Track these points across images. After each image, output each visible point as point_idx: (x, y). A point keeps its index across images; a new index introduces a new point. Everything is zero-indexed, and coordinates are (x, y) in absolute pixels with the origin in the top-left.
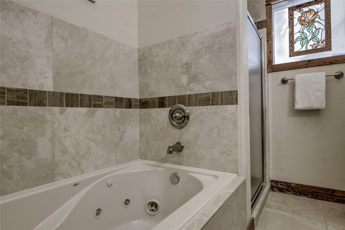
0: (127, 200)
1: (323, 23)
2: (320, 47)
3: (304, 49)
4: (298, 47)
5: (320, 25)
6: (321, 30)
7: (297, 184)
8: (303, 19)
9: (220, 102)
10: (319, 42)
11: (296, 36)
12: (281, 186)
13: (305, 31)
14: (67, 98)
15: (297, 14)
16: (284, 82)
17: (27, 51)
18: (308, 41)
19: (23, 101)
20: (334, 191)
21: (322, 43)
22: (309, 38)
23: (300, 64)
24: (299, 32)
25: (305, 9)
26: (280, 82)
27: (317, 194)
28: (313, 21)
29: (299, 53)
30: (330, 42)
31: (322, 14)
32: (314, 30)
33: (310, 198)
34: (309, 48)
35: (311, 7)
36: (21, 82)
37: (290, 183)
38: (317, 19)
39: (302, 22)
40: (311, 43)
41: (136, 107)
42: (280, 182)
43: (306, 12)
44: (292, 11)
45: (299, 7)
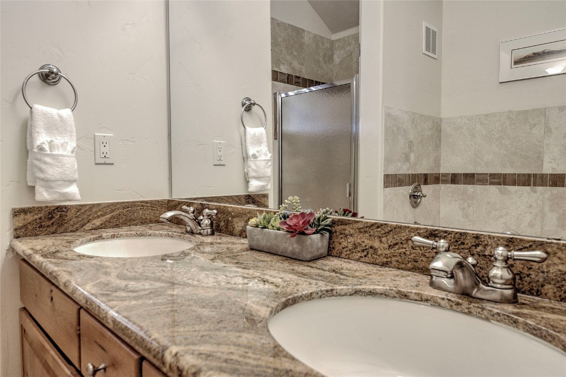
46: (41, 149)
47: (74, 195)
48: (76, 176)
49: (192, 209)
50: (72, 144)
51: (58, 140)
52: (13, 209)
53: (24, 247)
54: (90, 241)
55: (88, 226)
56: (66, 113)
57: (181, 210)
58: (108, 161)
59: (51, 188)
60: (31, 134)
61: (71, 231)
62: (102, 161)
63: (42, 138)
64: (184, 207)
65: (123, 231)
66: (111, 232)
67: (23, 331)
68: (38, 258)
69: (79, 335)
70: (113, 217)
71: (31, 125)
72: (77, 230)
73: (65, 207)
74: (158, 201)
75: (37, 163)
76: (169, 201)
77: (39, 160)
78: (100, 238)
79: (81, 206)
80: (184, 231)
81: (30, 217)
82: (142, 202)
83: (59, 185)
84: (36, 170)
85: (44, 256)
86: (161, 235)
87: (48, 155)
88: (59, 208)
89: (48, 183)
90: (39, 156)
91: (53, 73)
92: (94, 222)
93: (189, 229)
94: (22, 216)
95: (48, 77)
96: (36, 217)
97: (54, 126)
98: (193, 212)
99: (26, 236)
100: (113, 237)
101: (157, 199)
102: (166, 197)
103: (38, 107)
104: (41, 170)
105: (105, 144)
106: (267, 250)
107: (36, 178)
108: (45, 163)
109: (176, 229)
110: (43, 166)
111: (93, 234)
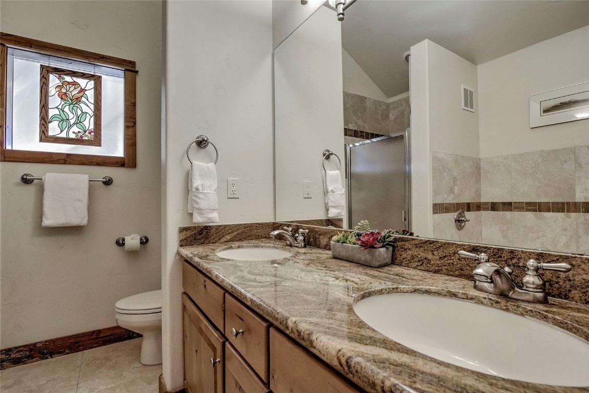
1: (92, 107)
2: (86, 138)
3: (63, 135)
4: (54, 129)
5: (88, 108)
6: (88, 117)
7: (46, 341)
8: (64, 91)
10: (85, 132)
11: (52, 113)
12: (18, 355)
13: (66, 109)
15: (54, 80)
16: (26, 181)
18: (70, 127)
20: (99, 332)
21: (90, 133)
22: (72, 122)
23: (55, 158)
24: (57, 108)
25: (68, 79)
26: (19, 180)
27: (77, 344)
28: (78, 100)
29: (56, 140)
30: (100, 135)
31: (90, 94)
32: (79, 112)
33: (68, 353)
34: (72, 136)
35: (75, 79)
37: (35, 345)
38: (83, 99)
39: (63, 96)
40: (75, 129)
42: (16, 348)
43: (69, 83)
44: (46, 71)
45: (59, 71)
46: (197, 189)
47: (216, 218)
48: (217, 207)
49: (290, 229)
50: (215, 186)
51: (207, 183)
52: (179, 228)
53: (187, 252)
54: (225, 249)
55: (223, 240)
56: (212, 165)
57: (283, 229)
58: (235, 196)
59: (202, 214)
60: (191, 180)
61: (213, 243)
62: (232, 196)
63: (197, 182)
64: (285, 228)
65: (244, 243)
66: (237, 244)
67: (184, 307)
68: (197, 259)
69: (224, 311)
70: (238, 234)
71: (191, 174)
72: (216, 242)
73: (210, 227)
74: (267, 223)
75: (194, 198)
76: (274, 223)
77: (196, 196)
78: (231, 248)
79: (219, 226)
80: (285, 244)
81: (189, 233)
82: (256, 224)
83: (207, 212)
84: (194, 202)
85: (201, 258)
86: (270, 247)
87: (201, 193)
88: (206, 228)
89: (200, 210)
90: (196, 194)
91: (204, 140)
92: (227, 237)
93: (288, 243)
94: (185, 232)
95: (201, 143)
96: (193, 233)
97: (205, 175)
98: (291, 231)
99: (186, 245)
100: (239, 247)
101: (266, 222)
102: (272, 221)
103: (195, 162)
104: (197, 203)
105: (233, 185)
106: (345, 259)
107: (193, 208)
108: (199, 198)
109: (279, 244)
110: (198, 200)
111: (225, 245)
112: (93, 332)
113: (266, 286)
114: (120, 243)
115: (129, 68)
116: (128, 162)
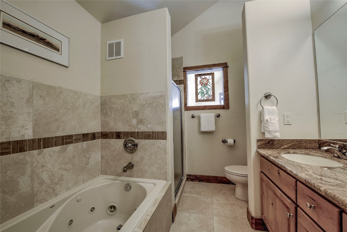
0: (93, 208)
1: (211, 86)
2: (210, 99)
3: (202, 99)
4: (200, 97)
5: (210, 87)
6: (210, 90)
7: (200, 176)
8: (202, 82)
9: (157, 138)
10: (209, 96)
11: (199, 91)
12: (192, 178)
13: (203, 89)
14: (44, 142)
15: (199, 79)
16: (193, 117)
17: (11, 111)
18: (204, 95)
19: (7, 151)
20: (217, 177)
21: (211, 96)
22: (205, 93)
23: (201, 108)
24: (200, 89)
25: (203, 77)
26: (191, 116)
27: (209, 180)
28: (207, 84)
29: (200, 101)
30: (214, 96)
31: (211, 81)
32: (207, 89)
33: (207, 182)
34: (205, 98)
35: (206, 76)
36: (5, 136)
37: (197, 175)
38: (208, 83)
39: (202, 83)
40: (206, 96)
41: (98, 138)
42: (192, 175)
43: (203, 79)
44: (196, 76)
45: (200, 75)
46: (267, 121)
47: (278, 136)
48: (279, 130)
49: (337, 146)
50: (277, 119)
51: (273, 117)
52: (257, 139)
53: (264, 152)
54: (285, 153)
55: (282, 147)
56: (274, 107)
57: (330, 146)
58: (289, 123)
59: (271, 133)
60: (263, 116)
61: (276, 149)
62: (287, 123)
63: (267, 117)
64: (332, 145)
65: (297, 151)
66: (292, 151)
68: (272, 158)
69: (296, 190)
70: (292, 145)
71: (263, 113)
72: (278, 148)
73: (274, 140)
74: (313, 140)
75: (265, 125)
76: (319, 140)
77: (267, 124)
78: (289, 153)
79: (279, 140)
80: (332, 155)
81: (262, 142)
82: (305, 140)
83: (274, 133)
84: (265, 127)
85: (274, 157)
86: (319, 156)
87: (270, 123)
88: (272, 140)
89: (269, 132)
90: (266, 123)
91: (269, 95)
92: (285, 146)
93: (336, 155)
94: (260, 142)
95: (267, 97)
96: (264, 142)
97: (270, 113)
98: (339, 148)
99: (261, 148)
100: (294, 153)
101: (313, 139)
102: (317, 138)
103: (265, 107)
104: (267, 128)
105: (288, 117)
107: (265, 130)
108: (269, 125)
109: (328, 155)
110: (268, 126)
111: (285, 151)
112: (215, 177)
113: (334, 186)
114: (224, 142)
115: (225, 66)
116: (226, 107)
